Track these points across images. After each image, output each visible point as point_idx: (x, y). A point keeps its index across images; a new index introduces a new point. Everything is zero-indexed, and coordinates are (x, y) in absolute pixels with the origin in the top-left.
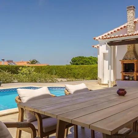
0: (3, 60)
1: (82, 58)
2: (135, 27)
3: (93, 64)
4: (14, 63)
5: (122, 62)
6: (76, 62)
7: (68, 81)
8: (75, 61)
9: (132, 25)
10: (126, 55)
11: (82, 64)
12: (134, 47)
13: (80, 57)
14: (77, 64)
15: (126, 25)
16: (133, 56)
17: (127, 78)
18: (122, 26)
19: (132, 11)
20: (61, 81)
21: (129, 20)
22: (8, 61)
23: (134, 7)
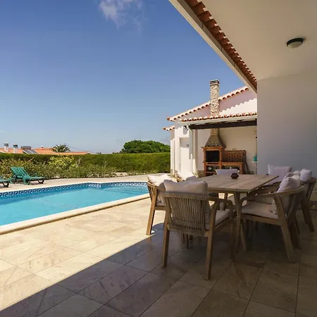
0: (7, 145)
1: (140, 143)
2: (219, 107)
3: (155, 152)
4: (33, 151)
5: (205, 149)
6: (131, 149)
7: (129, 175)
8: (129, 147)
9: (216, 104)
10: (209, 140)
11: (140, 151)
12: (219, 131)
13: (135, 141)
14: (132, 152)
15: (208, 104)
16: (217, 142)
17: (210, 168)
18: (204, 105)
19: (216, 87)
20: (121, 176)
21: (212, 97)
22: (23, 148)
23: (218, 82)
